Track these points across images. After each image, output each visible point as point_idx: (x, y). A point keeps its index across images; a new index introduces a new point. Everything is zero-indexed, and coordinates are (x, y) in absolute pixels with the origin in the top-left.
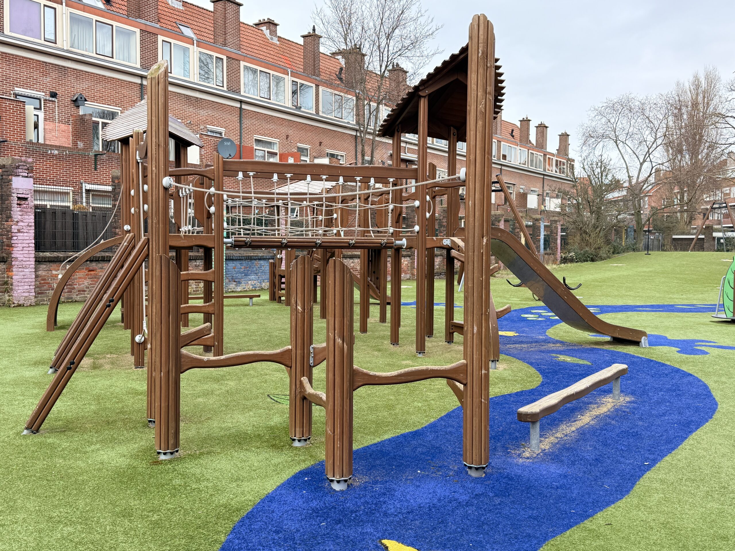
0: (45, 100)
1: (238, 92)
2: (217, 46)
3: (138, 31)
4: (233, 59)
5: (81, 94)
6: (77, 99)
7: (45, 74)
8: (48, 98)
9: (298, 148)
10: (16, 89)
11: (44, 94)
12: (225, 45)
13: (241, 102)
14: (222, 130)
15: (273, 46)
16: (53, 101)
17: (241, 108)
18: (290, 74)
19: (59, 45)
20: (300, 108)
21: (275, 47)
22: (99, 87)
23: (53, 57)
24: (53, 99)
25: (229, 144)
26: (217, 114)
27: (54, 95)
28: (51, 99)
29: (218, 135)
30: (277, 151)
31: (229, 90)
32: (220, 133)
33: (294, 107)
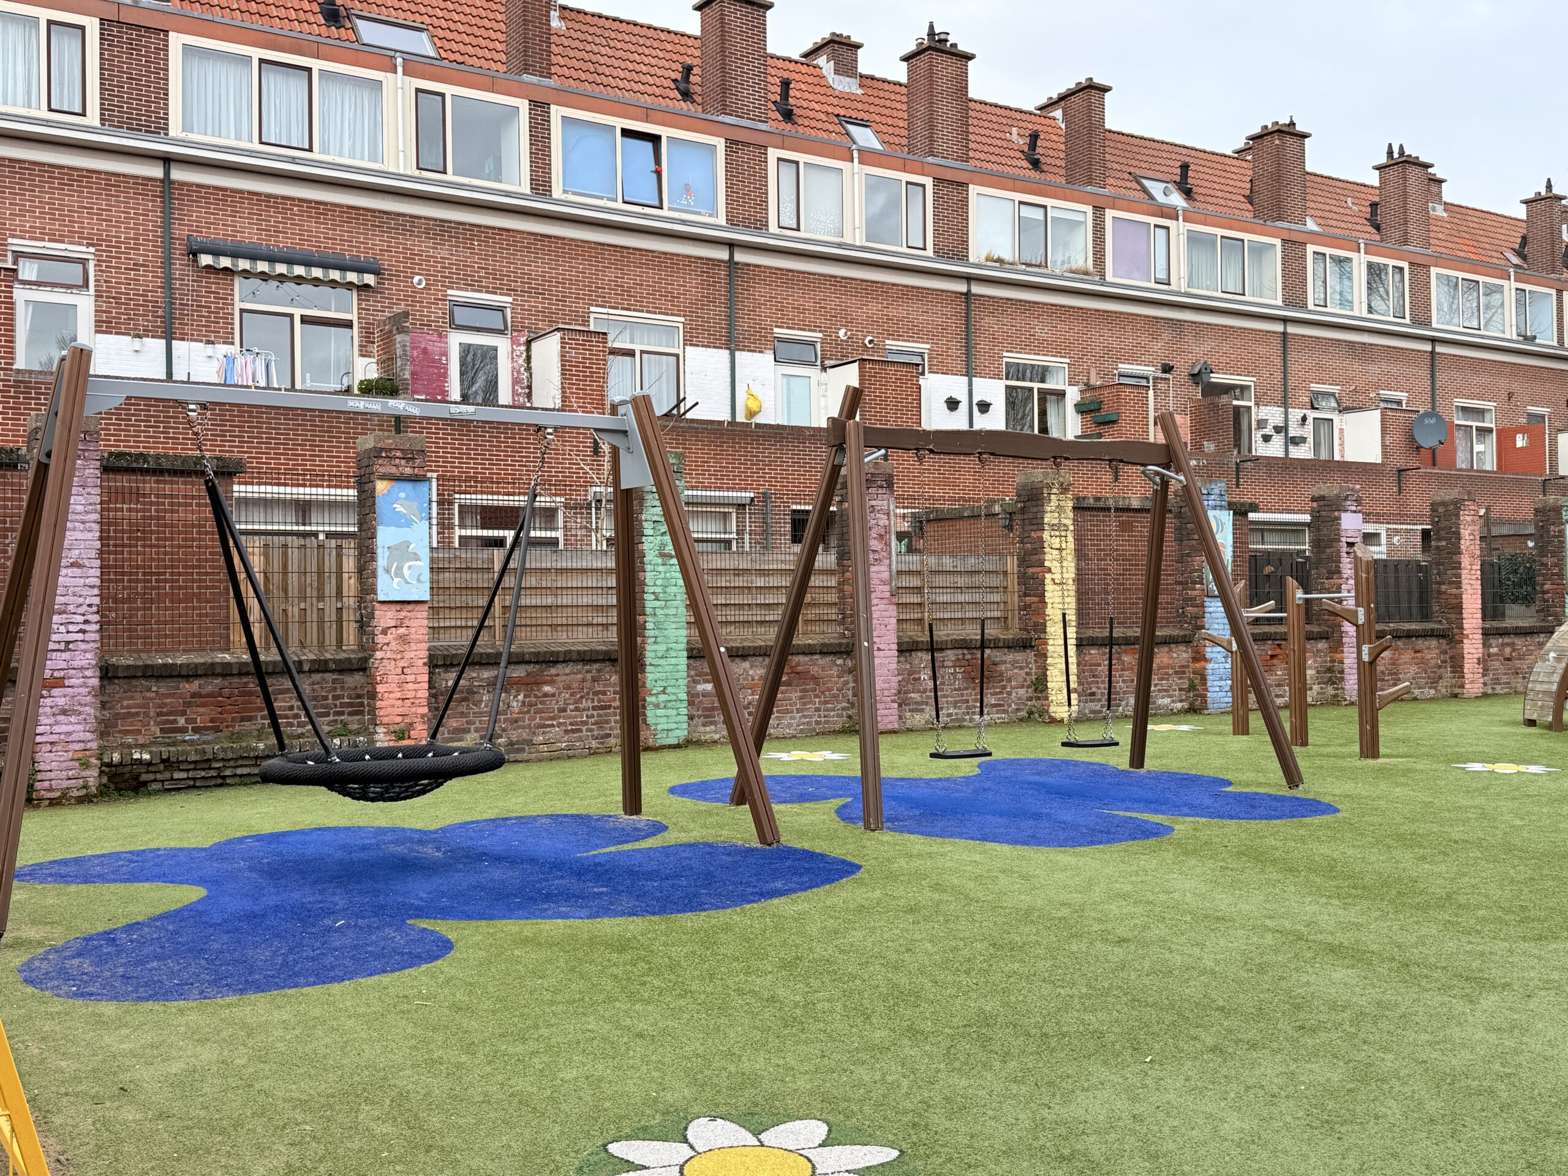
0: (1155, 378)
1: (1426, 323)
2: (1389, 245)
3: (1278, 242)
4: (1419, 265)
5: (1205, 362)
6: (1200, 371)
7: (1155, 337)
8: (1160, 375)
9: (1529, 415)
10: (1120, 366)
11: (1153, 369)
12: (1406, 242)
13: (1433, 340)
14: (1403, 396)
15: (1440, 223)
16: (1165, 379)
17: (1433, 353)
18: (1512, 278)
19: (1174, 287)
20: (1535, 337)
21: (1444, 224)
22: (1226, 347)
23: (1166, 308)
24: (1167, 376)
25: (1433, 421)
26: (1395, 369)
27: (1167, 369)
28: (1164, 375)
29: (1395, 406)
30: (1493, 426)
31: (1415, 322)
32: (1399, 403)
33: (1521, 338)
